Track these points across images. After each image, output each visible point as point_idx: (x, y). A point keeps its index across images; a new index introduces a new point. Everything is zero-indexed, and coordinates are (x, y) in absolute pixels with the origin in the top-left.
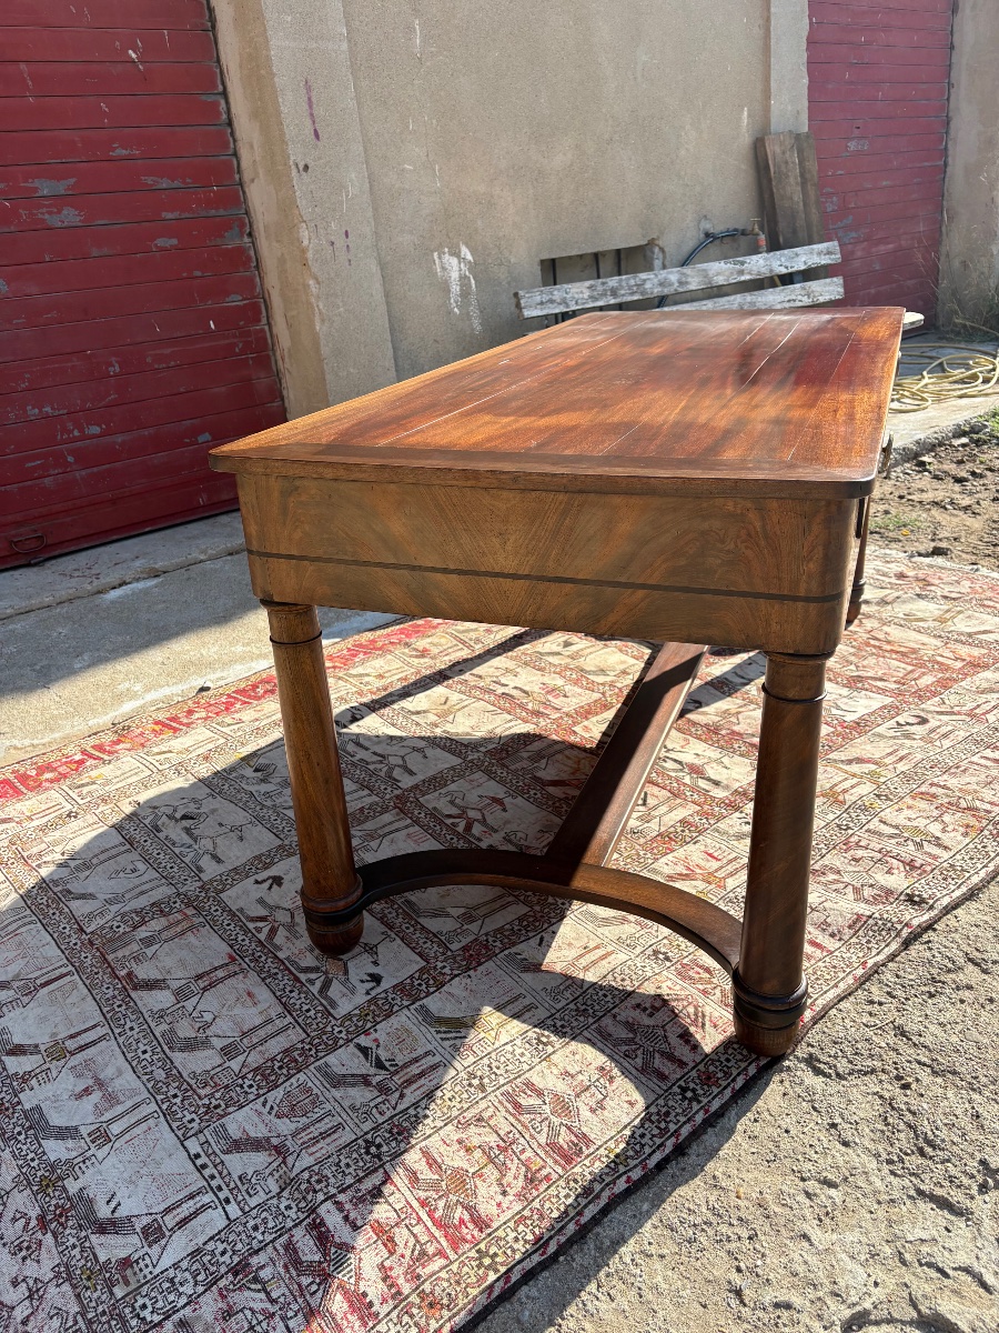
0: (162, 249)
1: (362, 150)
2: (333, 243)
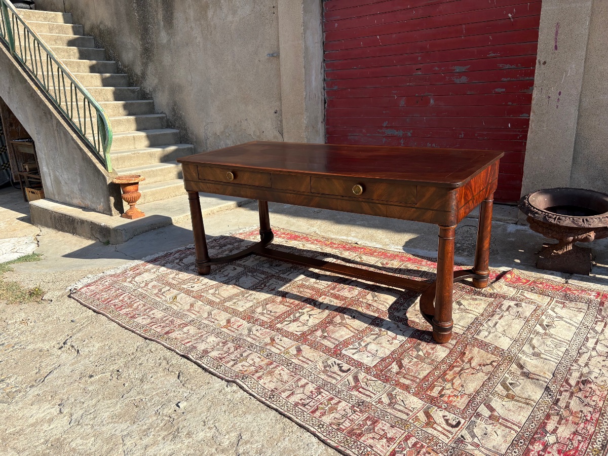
0: (497, 93)
1: (584, 53)
2: (549, 97)
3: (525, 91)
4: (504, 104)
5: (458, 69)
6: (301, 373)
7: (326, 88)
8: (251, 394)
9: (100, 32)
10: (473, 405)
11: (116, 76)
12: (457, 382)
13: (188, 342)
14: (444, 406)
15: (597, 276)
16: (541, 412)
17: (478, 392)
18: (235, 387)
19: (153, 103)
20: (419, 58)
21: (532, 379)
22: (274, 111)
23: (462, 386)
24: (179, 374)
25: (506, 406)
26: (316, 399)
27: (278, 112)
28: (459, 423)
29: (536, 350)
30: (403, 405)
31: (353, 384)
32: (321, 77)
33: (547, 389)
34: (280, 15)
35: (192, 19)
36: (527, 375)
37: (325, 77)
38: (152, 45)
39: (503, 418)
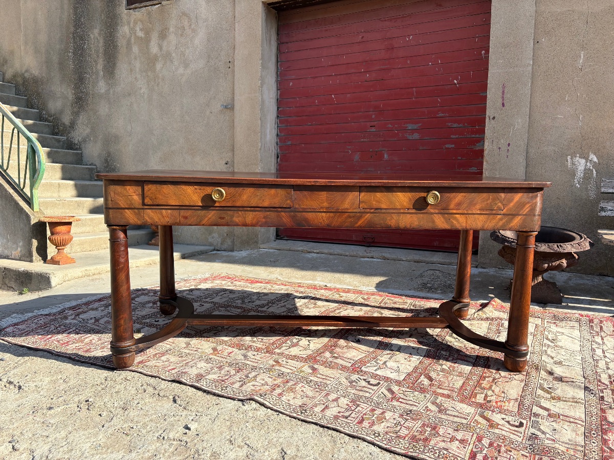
0: (446, 149)
1: (528, 109)
2: (500, 148)
3: (473, 147)
4: (454, 158)
5: (410, 127)
6: (327, 388)
7: (279, 143)
8: (276, 411)
9: (24, 81)
10: (525, 407)
11: (40, 124)
12: (496, 389)
13: (174, 369)
14: (497, 410)
15: (570, 304)
16: (594, 407)
17: (522, 397)
18: (254, 405)
19: (82, 153)
20: (373, 116)
21: (566, 382)
22: (224, 162)
23: (504, 392)
24: (174, 398)
25: (558, 406)
26: (356, 410)
27: (230, 163)
28: (522, 423)
29: (555, 359)
30: (455, 411)
31: (389, 396)
32: (274, 132)
33: (586, 388)
34: (236, 69)
35: (137, 70)
36: (560, 379)
37: (279, 133)
38: (87, 94)
39: (562, 415)
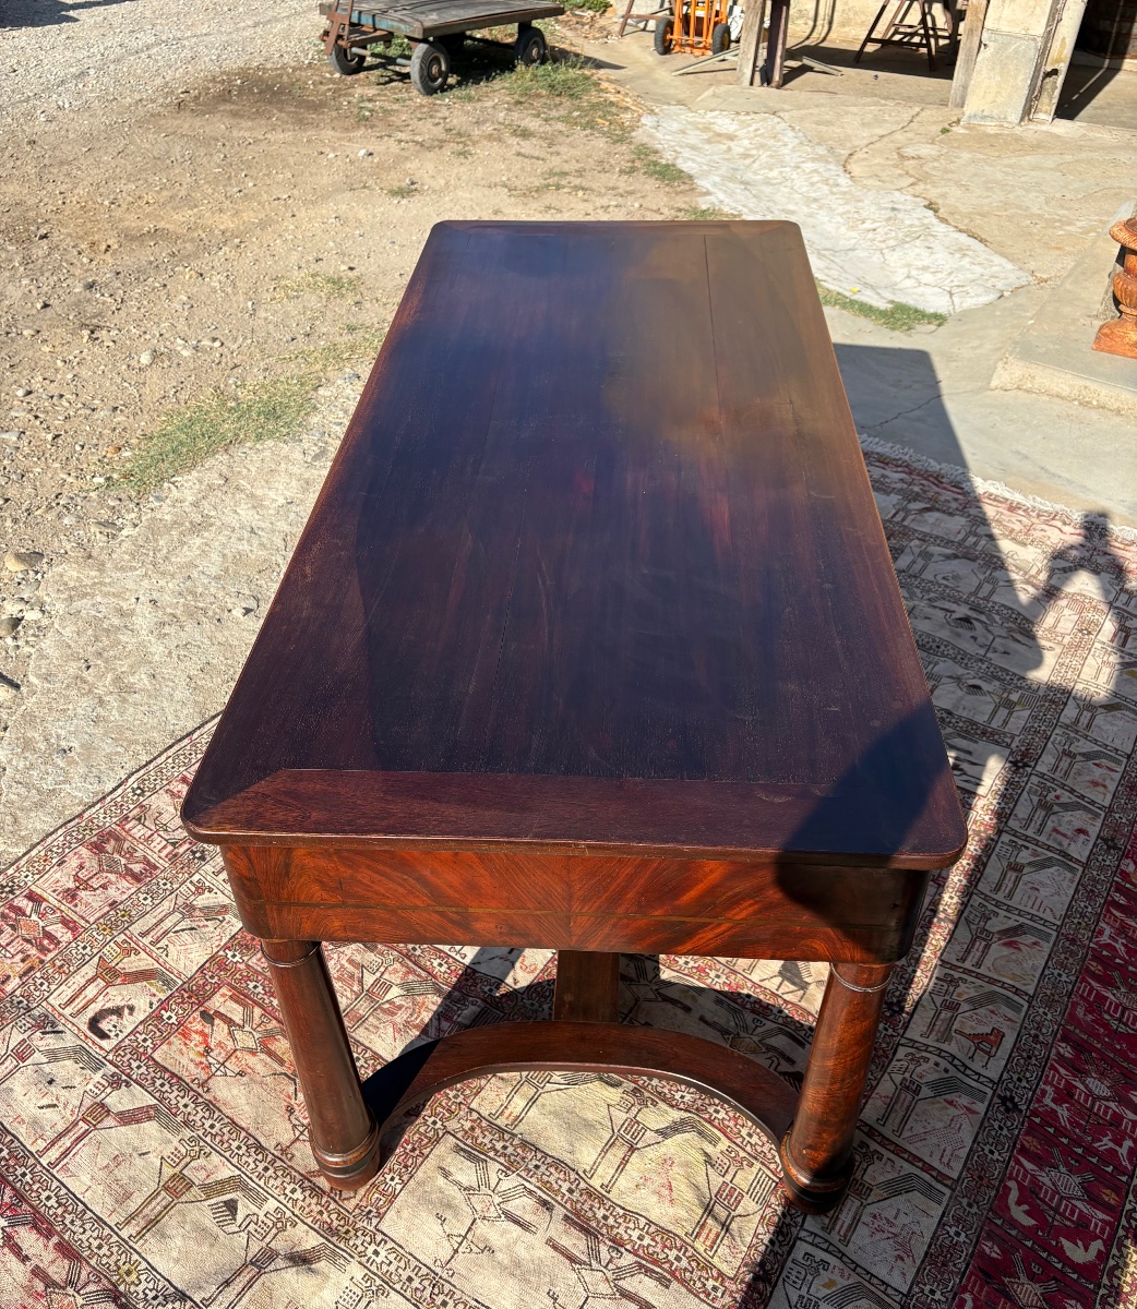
10: (158, 1082)
12: (259, 1064)
14: (169, 1018)
16: (95, 1243)
17: (211, 1106)
21: (238, 1273)
23: (241, 1074)
25: (138, 1161)
28: (103, 1035)
30: (177, 928)
36: (261, 1262)
39: (86, 1133)
